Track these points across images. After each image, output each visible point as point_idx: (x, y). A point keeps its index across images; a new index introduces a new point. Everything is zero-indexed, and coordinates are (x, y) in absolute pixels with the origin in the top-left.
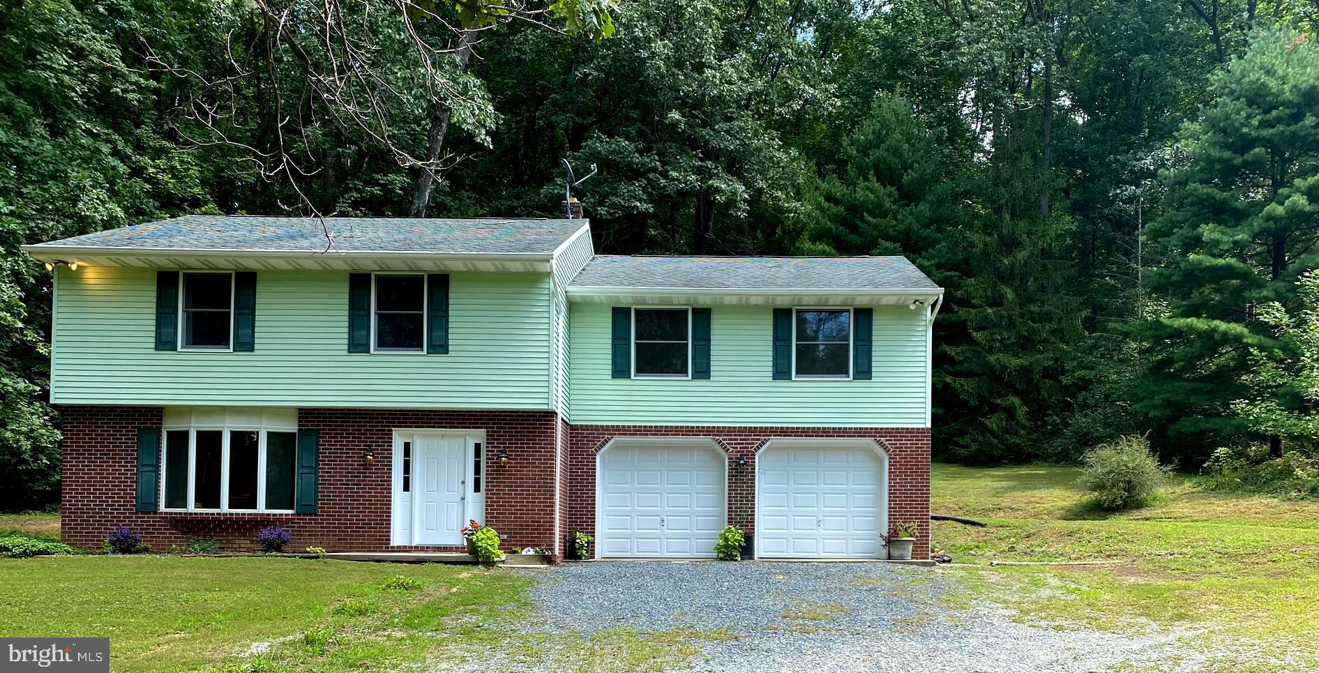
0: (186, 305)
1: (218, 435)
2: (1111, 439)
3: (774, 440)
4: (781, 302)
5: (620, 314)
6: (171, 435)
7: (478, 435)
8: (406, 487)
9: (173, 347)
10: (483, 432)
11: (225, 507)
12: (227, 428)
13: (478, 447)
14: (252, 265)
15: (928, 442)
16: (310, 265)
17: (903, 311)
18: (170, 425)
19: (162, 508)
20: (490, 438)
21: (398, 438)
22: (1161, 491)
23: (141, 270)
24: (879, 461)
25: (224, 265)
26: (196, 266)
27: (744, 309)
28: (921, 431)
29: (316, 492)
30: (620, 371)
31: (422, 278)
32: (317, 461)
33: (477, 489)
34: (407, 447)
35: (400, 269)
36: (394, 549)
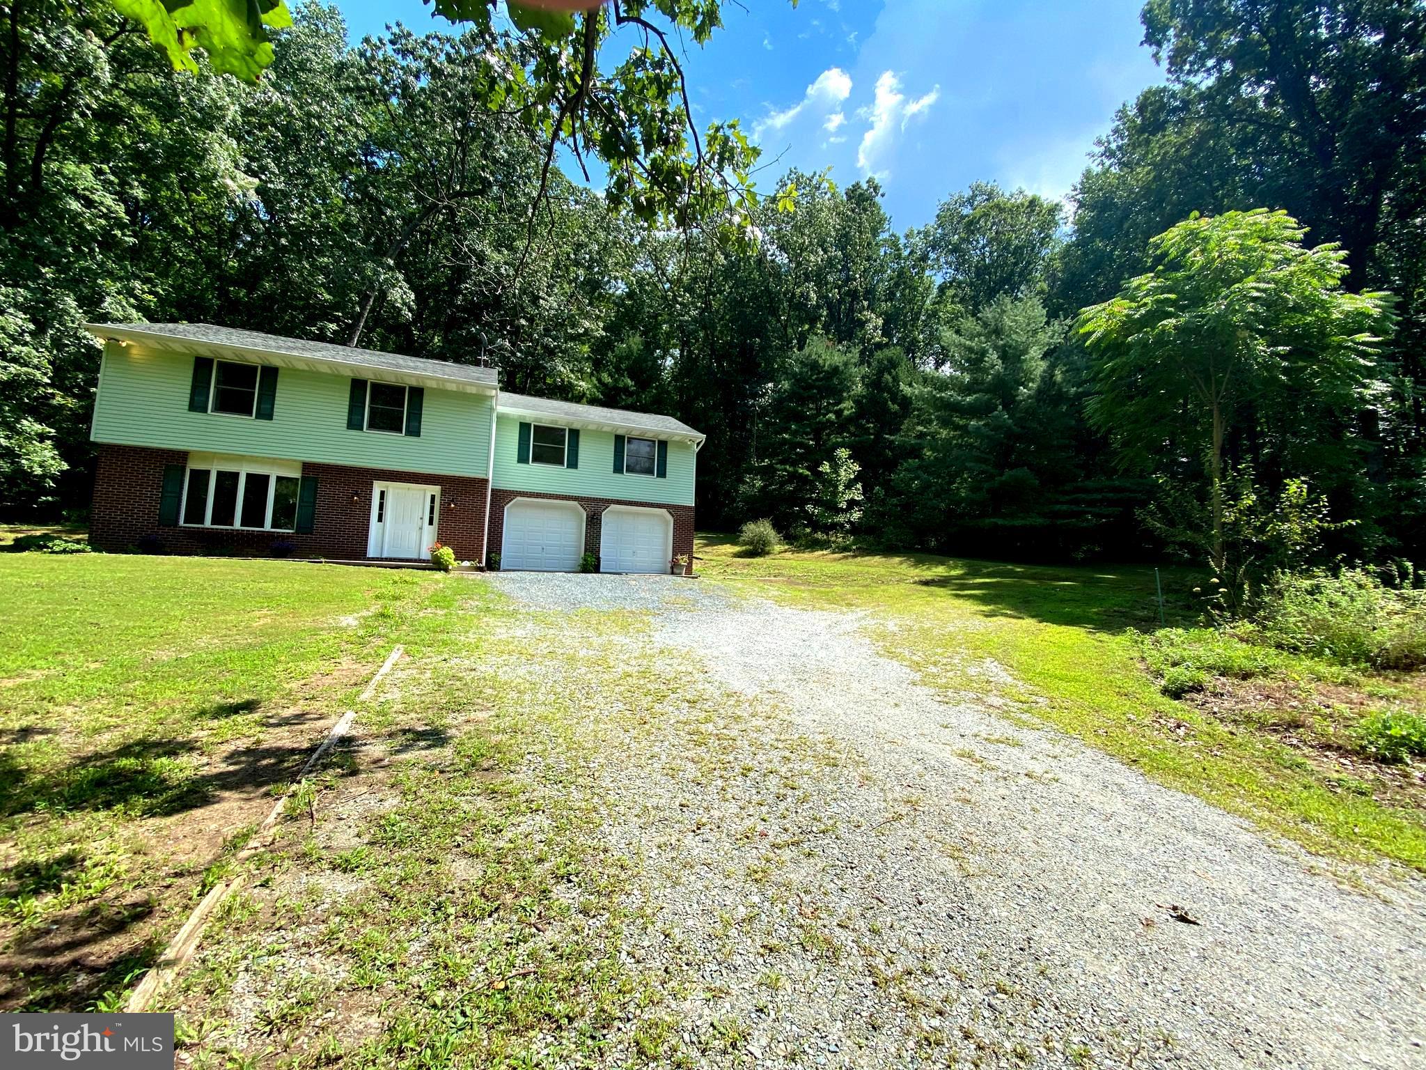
0: (218, 382)
1: (235, 476)
2: (755, 519)
3: (613, 507)
4: (620, 432)
5: (524, 427)
6: (194, 473)
7: (436, 490)
8: (380, 519)
9: (204, 410)
10: (438, 488)
11: (237, 524)
12: (244, 471)
13: (433, 497)
14: (277, 362)
15: (693, 513)
16: (324, 369)
17: (682, 445)
18: (193, 465)
19: (181, 523)
20: (443, 493)
21: (378, 486)
22: (777, 548)
23: (184, 354)
24: (667, 522)
25: (254, 360)
26: (230, 357)
27: (598, 433)
28: (690, 508)
29: (313, 518)
30: (522, 459)
31: (404, 388)
32: (315, 498)
33: (431, 523)
34: (382, 493)
35: (391, 380)
36: (369, 559)
